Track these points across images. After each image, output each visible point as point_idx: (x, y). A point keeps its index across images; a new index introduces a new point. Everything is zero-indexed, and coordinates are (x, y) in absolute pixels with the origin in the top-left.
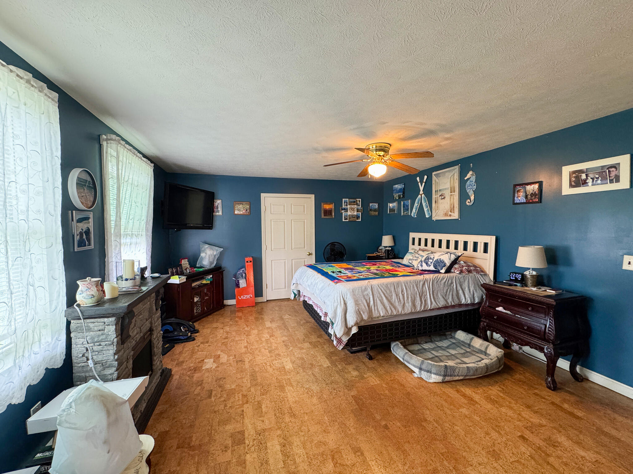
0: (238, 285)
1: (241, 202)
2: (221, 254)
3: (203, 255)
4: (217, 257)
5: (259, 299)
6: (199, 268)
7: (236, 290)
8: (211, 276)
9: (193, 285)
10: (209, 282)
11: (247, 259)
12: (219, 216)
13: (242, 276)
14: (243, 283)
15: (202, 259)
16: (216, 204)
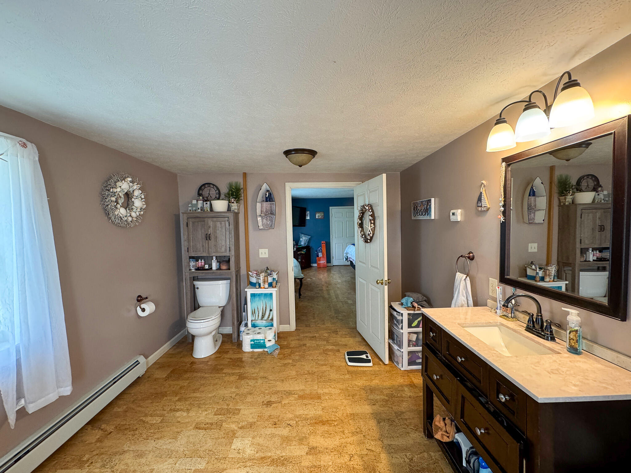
0: (318, 256)
1: (319, 212)
2: (310, 239)
3: (301, 239)
4: (308, 241)
5: (329, 265)
6: (299, 246)
7: (317, 258)
8: (305, 250)
9: (298, 253)
10: (304, 253)
11: (322, 242)
12: (308, 219)
13: (320, 251)
14: (320, 255)
15: (301, 241)
16: (307, 214)
